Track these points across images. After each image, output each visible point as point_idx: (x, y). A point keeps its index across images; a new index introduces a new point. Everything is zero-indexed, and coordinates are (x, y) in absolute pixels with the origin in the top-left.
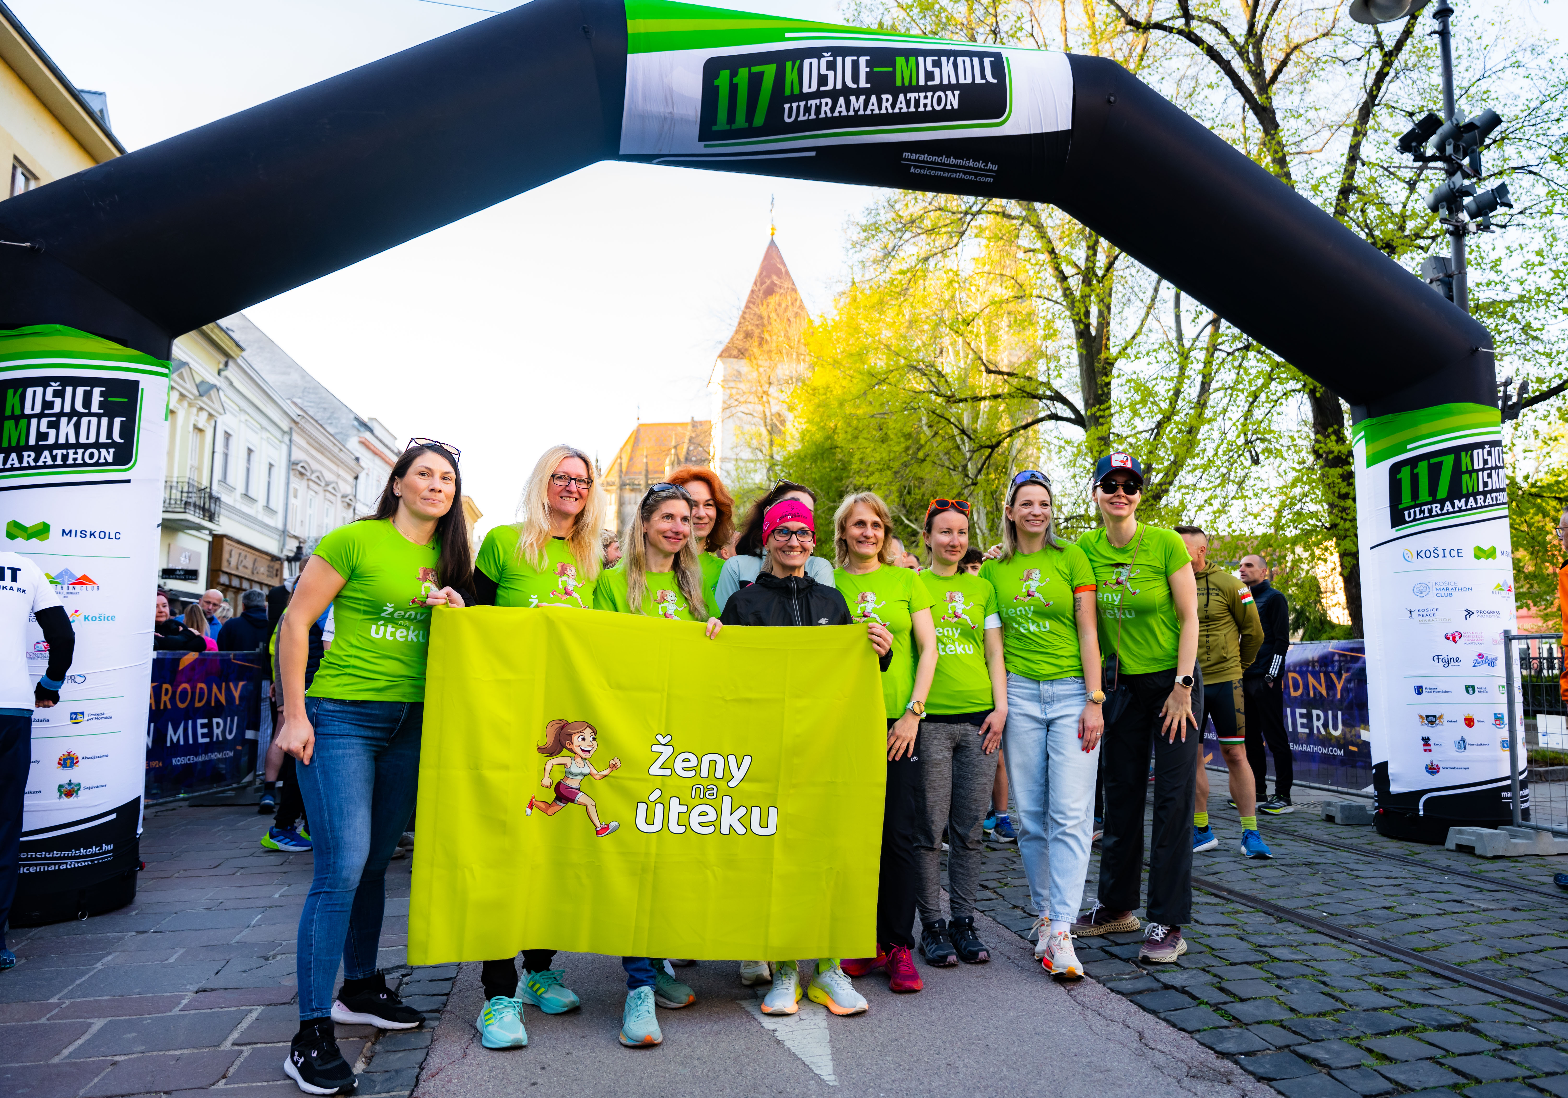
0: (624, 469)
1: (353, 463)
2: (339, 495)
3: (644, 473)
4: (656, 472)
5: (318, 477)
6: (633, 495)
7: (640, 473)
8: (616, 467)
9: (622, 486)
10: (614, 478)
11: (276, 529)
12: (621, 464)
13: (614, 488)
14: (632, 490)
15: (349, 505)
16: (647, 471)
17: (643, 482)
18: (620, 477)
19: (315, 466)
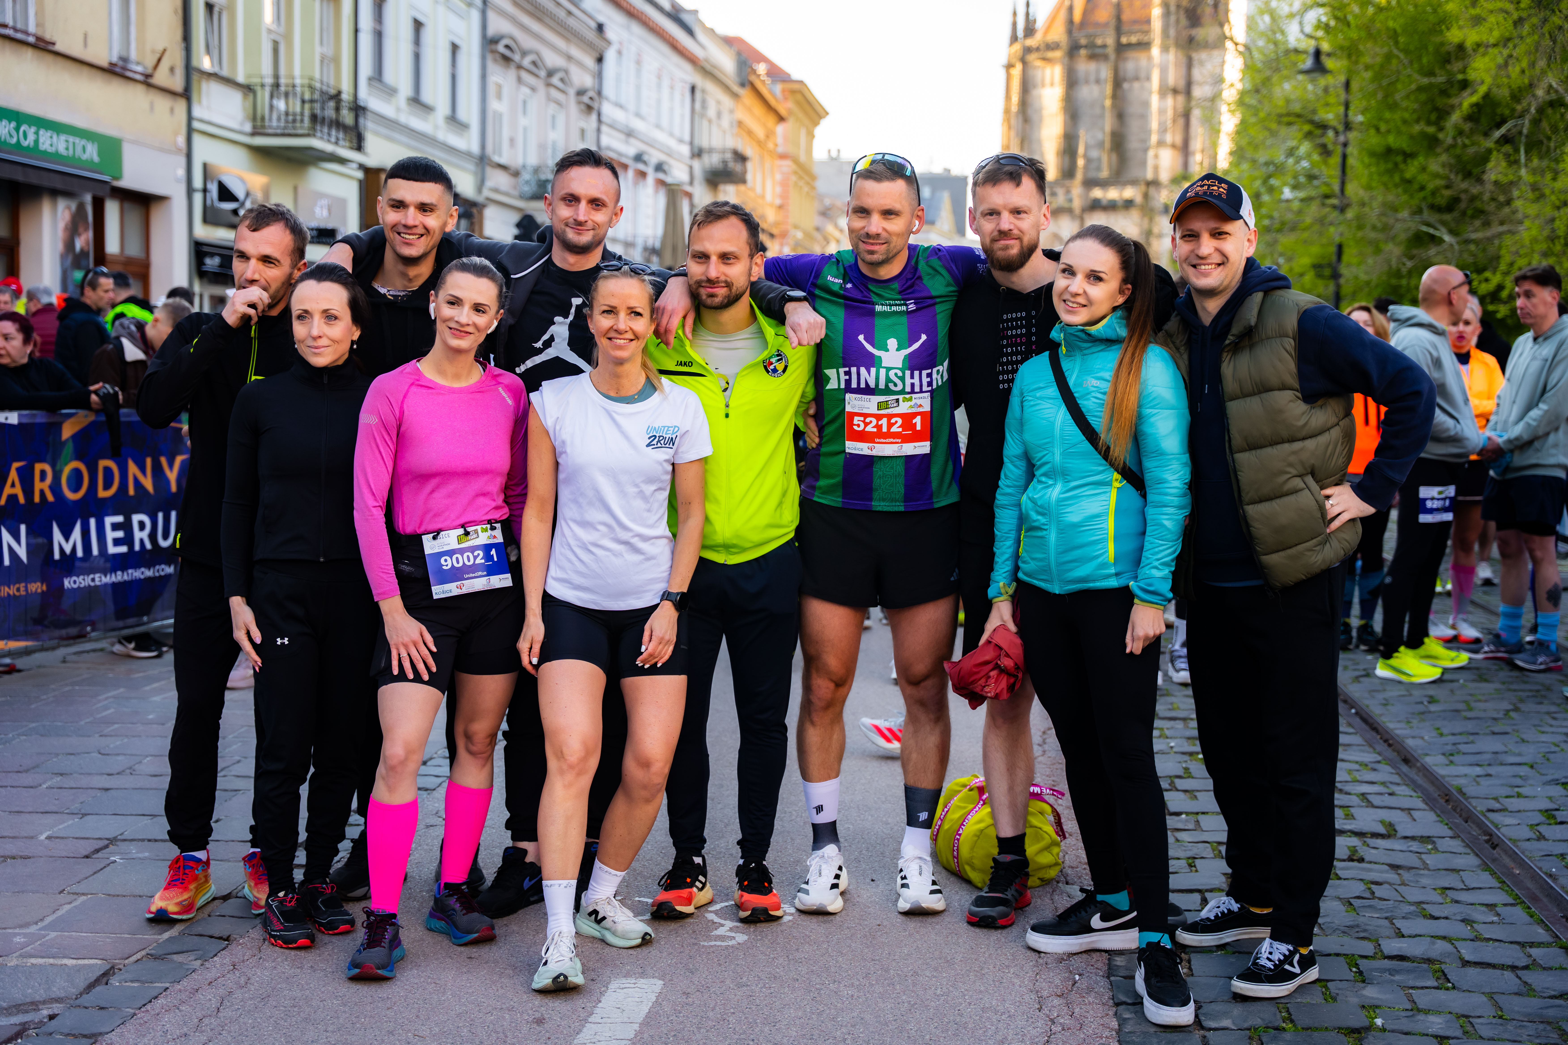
0: (1077, 16)
1: (591, 35)
2: (572, 92)
3: (1113, 22)
4: (1135, 22)
5: (534, 63)
6: (1092, 66)
7: (1106, 25)
8: (1062, 16)
9: (1073, 50)
10: (1058, 34)
11: (468, 154)
12: (1071, 9)
13: (1058, 54)
14: (1092, 57)
15: (589, 108)
16: (1119, 19)
17: (1110, 41)
18: (1070, 32)
19: (527, 42)
